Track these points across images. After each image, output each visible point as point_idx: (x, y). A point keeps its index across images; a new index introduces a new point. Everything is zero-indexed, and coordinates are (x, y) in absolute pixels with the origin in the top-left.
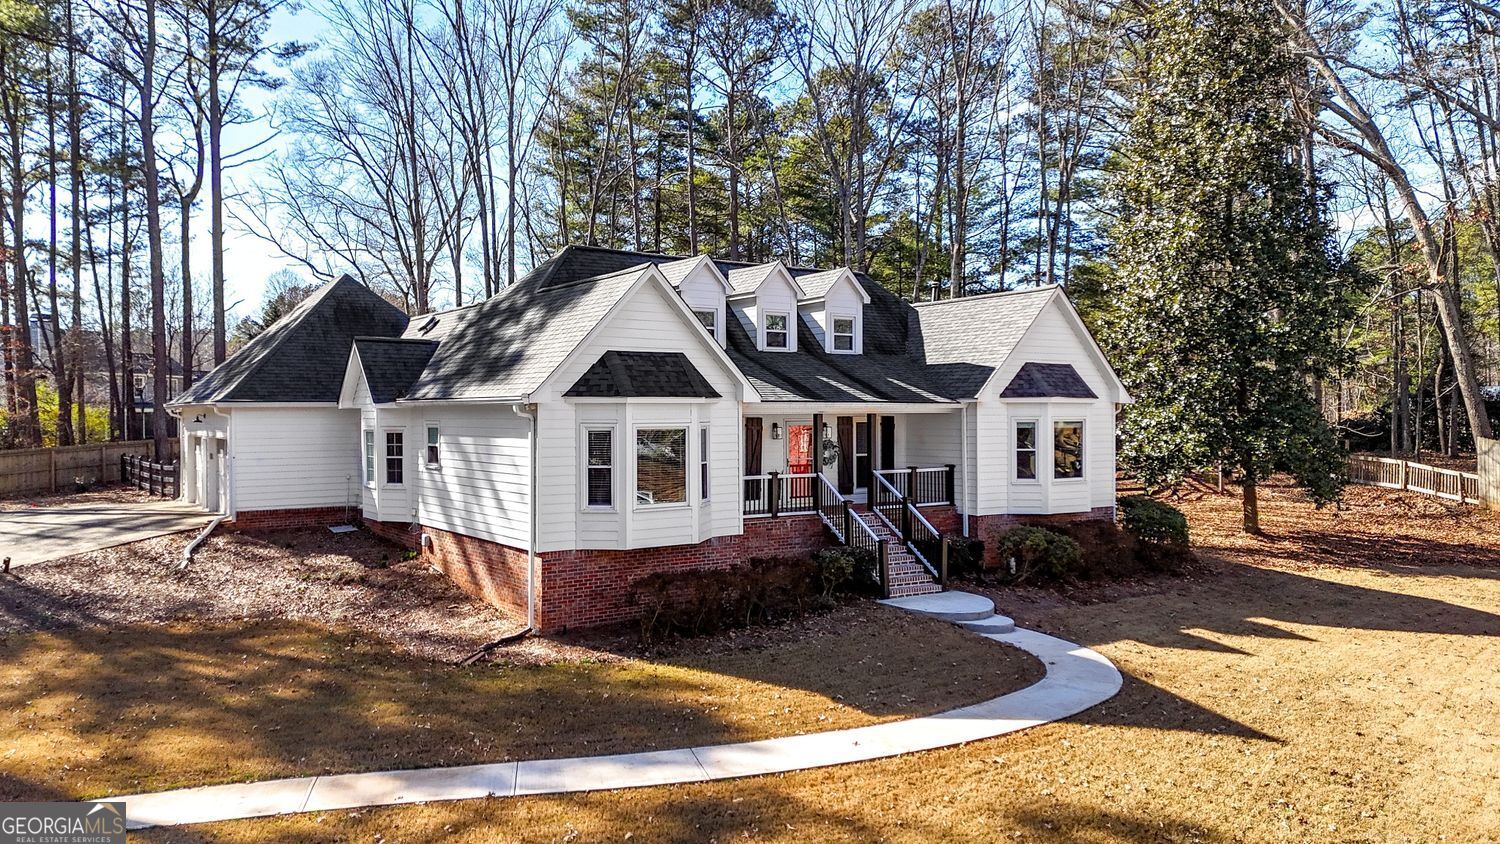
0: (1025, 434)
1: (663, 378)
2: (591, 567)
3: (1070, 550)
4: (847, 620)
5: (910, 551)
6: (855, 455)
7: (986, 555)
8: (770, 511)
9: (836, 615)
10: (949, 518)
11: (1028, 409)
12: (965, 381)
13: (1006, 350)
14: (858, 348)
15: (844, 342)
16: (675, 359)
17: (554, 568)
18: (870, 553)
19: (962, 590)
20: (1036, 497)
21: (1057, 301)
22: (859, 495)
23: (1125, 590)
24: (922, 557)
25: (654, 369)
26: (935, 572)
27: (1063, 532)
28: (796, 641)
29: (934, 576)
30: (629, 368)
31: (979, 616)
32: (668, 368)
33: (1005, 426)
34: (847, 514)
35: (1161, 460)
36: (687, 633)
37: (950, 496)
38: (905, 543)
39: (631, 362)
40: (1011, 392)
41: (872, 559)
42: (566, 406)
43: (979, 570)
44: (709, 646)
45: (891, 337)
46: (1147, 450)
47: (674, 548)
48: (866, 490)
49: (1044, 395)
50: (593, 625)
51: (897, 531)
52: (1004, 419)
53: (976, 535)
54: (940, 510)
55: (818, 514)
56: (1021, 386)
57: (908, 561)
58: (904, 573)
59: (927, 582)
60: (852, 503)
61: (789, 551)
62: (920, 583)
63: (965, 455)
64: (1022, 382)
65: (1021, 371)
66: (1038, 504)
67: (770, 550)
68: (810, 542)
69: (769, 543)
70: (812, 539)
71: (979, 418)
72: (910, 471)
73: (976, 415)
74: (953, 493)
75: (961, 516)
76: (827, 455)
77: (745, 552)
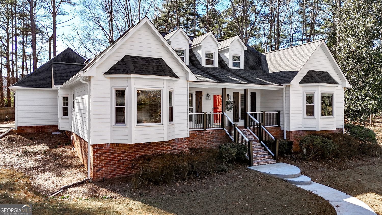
0: (310, 98)
1: (150, 68)
2: (118, 151)
3: (333, 146)
4: (233, 177)
5: (262, 145)
6: (240, 107)
7: (294, 147)
8: (203, 128)
9: (228, 174)
10: (278, 132)
11: (311, 88)
12: (284, 77)
13: (302, 65)
14: (242, 67)
15: (236, 64)
16: (158, 61)
17: (99, 152)
18: (245, 147)
19: (285, 162)
20: (315, 123)
21: (322, 46)
22: (241, 123)
23: (355, 163)
24: (267, 148)
25: (146, 63)
26: (273, 155)
27: (329, 138)
28: (207, 188)
29: (273, 156)
30: (134, 63)
31: (294, 176)
32: (154, 64)
33: (301, 95)
34: (235, 129)
35: (358, 111)
36: (156, 183)
37: (278, 123)
38: (260, 142)
39: (136, 60)
40: (304, 81)
41: (245, 149)
42: (105, 79)
43: (291, 153)
44: (165, 190)
45: (255, 64)
46: (352, 107)
47: (158, 143)
48: (243, 121)
49: (318, 82)
50: (118, 177)
51: (256, 136)
52: (301, 92)
53: (289, 139)
54: (275, 129)
55: (223, 129)
56: (308, 79)
57: (261, 149)
58: (259, 155)
59: (270, 159)
60: (238, 125)
61: (211, 145)
62: (267, 159)
63: (285, 107)
64: (308, 78)
65: (307, 73)
66: (315, 126)
67: (203, 144)
68: (220, 141)
69: (202, 141)
70: (220, 140)
71: (291, 92)
72: (262, 113)
73: (289, 90)
74: (279, 122)
75: (283, 131)
76: (229, 106)
77: (191, 144)
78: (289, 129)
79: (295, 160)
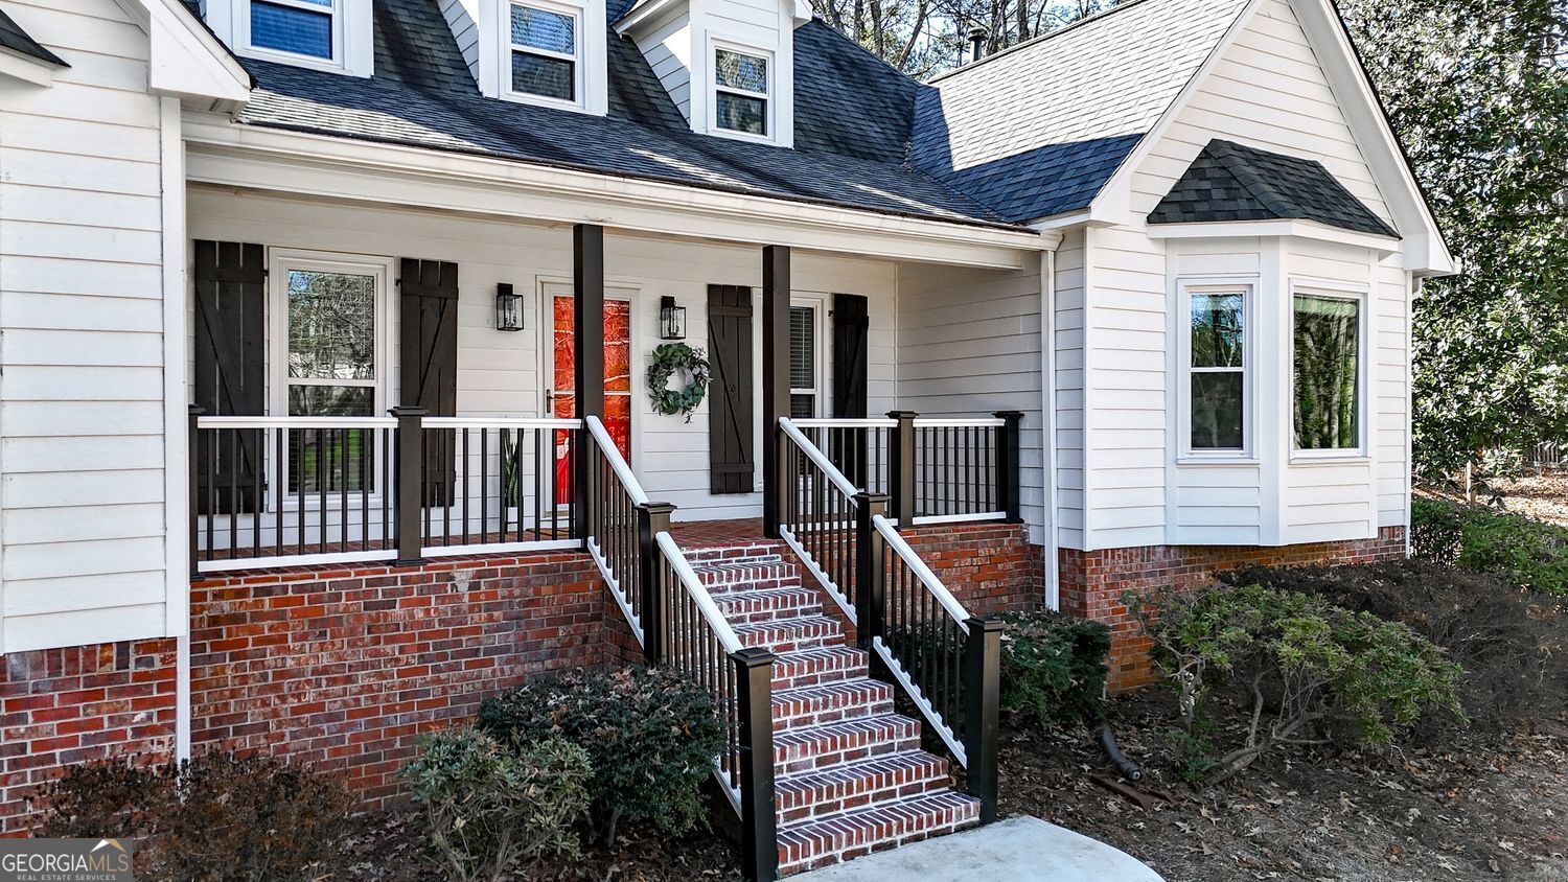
0: (1216, 328)
5: (879, 670)
6: (760, 390)
7: (1112, 661)
10: (1006, 558)
11: (1228, 255)
12: (1049, 181)
13: (1163, 92)
14: (781, 131)
15: (742, 110)
20: (1249, 497)
24: (914, 691)
26: (958, 749)
29: (954, 765)
34: (650, 550)
37: (1007, 496)
38: (863, 642)
40: (1176, 208)
45: (873, 131)
49: (1272, 215)
51: (841, 599)
52: (1158, 284)
53: (1083, 605)
54: (982, 536)
55: (584, 549)
56: (1205, 195)
57: (869, 704)
58: (849, 756)
59: (930, 786)
60: (675, 517)
61: (464, 678)
62: (904, 791)
63: (1051, 383)
64: (1206, 185)
65: (1200, 158)
66: (1250, 517)
67: (382, 676)
68: (547, 643)
69: (377, 653)
70: (554, 633)
71: (1092, 276)
72: (894, 423)
73: (1082, 268)
74: (1017, 487)
75: (1038, 551)
76: (674, 383)
77: (261, 690)
78: (1082, 540)
79: (1130, 782)
